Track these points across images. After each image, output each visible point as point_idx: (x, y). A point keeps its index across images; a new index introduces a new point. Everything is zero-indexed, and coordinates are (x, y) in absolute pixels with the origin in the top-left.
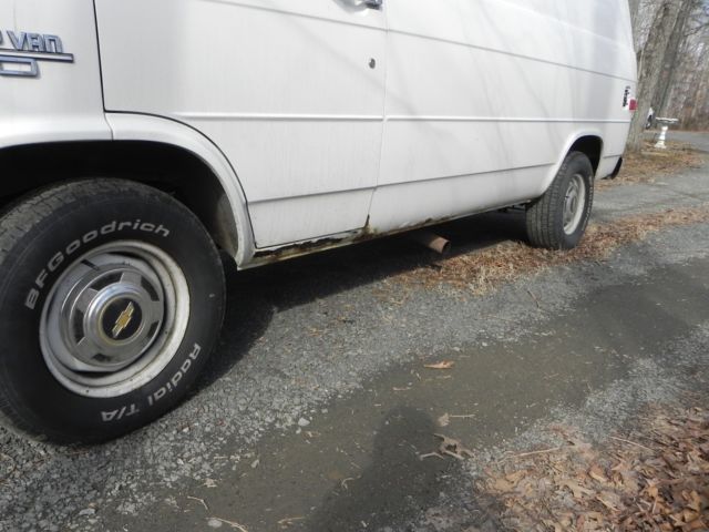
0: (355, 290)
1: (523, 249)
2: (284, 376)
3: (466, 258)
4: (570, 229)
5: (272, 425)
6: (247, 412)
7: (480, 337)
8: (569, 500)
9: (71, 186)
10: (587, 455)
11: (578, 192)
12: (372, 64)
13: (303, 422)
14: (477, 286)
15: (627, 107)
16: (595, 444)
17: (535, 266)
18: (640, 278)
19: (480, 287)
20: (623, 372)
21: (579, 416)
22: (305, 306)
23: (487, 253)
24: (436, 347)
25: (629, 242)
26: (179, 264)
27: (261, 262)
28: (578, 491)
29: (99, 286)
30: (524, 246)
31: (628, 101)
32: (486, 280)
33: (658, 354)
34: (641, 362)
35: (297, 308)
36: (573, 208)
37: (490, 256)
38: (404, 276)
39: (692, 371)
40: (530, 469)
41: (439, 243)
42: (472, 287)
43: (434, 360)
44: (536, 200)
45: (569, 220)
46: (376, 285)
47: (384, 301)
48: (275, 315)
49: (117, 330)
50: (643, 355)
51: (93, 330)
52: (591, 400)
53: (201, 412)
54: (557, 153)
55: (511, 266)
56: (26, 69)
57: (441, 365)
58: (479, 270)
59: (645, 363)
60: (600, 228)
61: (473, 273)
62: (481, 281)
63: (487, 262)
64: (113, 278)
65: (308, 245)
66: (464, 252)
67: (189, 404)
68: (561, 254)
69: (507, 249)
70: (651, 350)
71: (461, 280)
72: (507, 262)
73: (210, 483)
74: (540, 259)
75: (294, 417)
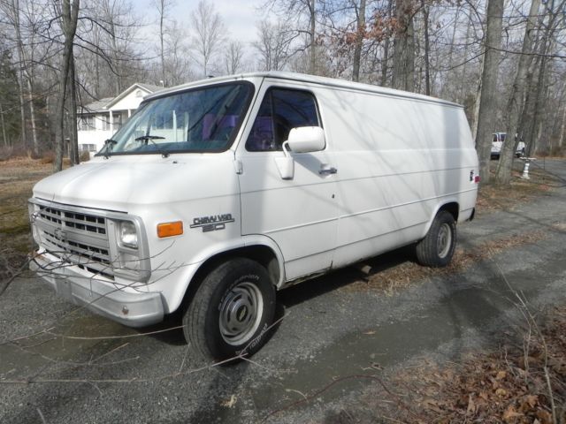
0: (323, 296)
1: (416, 267)
2: (299, 339)
3: (382, 274)
4: (443, 255)
5: (299, 358)
6: (287, 353)
7: (390, 319)
8: (423, 383)
9: (228, 263)
10: (434, 368)
11: (446, 233)
12: (333, 197)
13: (312, 357)
14: (388, 291)
15: (473, 181)
16: (438, 364)
17: (422, 278)
18: (481, 285)
19: (389, 293)
20: (458, 334)
21: (434, 354)
22: (300, 305)
23: (394, 270)
24: (368, 325)
25: (482, 260)
26: (260, 289)
27: (287, 286)
28: (428, 380)
29: (235, 301)
30: (416, 265)
31: (474, 178)
32: (393, 288)
33: (479, 326)
34: (469, 330)
35: (296, 306)
36: (444, 243)
37: (396, 272)
38: (348, 286)
39: (493, 334)
40: (409, 373)
41: (367, 269)
42: (386, 292)
43: (366, 331)
44: (420, 241)
45: (442, 250)
46: (334, 292)
47: (339, 301)
48: (286, 310)
49: (241, 318)
50: (471, 326)
51: (233, 318)
52: (440, 347)
53: (268, 352)
54: (429, 215)
55: (408, 279)
56: (222, 226)
57: (371, 333)
58: (389, 282)
59: (471, 330)
60: (465, 251)
61: (386, 284)
62: (390, 289)
63: (394, 277)
64: (239, 297)
65: (306, 277)
66: (382, 270)
67: (262, 350)
68: (438, 270)
69: (407, 267)
70: (476, 324)
71: (379, 288)
72: (406, 276)
73: (281, 378)
74: (426, 274)
75: (307, 355)
